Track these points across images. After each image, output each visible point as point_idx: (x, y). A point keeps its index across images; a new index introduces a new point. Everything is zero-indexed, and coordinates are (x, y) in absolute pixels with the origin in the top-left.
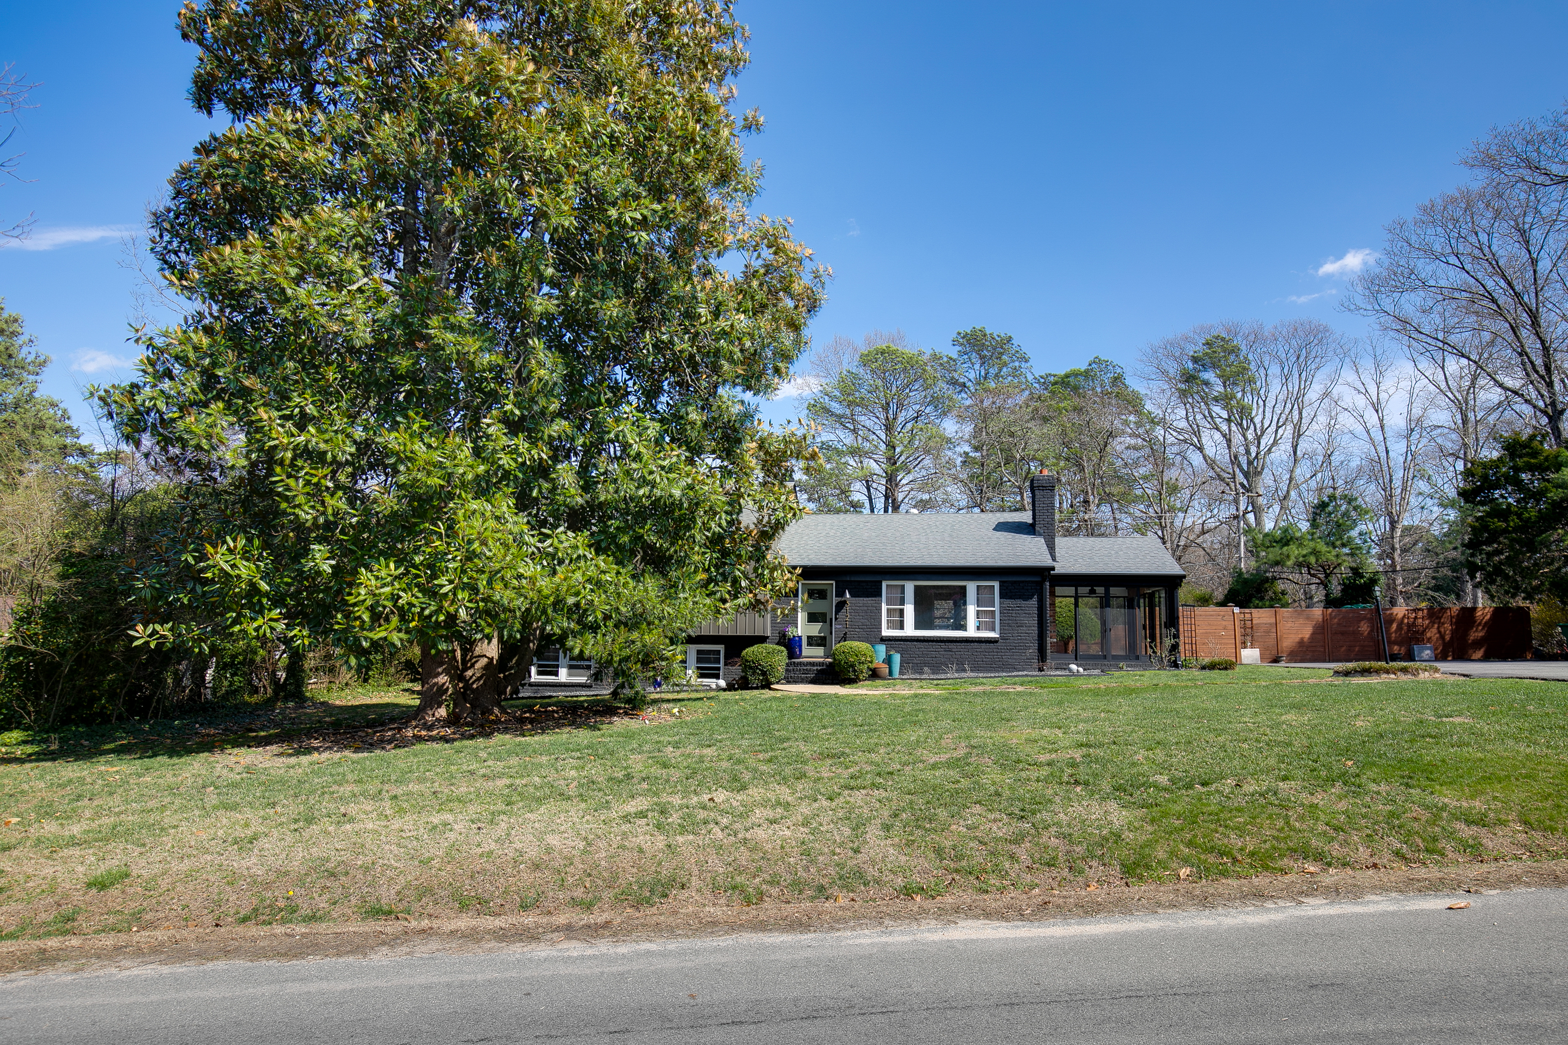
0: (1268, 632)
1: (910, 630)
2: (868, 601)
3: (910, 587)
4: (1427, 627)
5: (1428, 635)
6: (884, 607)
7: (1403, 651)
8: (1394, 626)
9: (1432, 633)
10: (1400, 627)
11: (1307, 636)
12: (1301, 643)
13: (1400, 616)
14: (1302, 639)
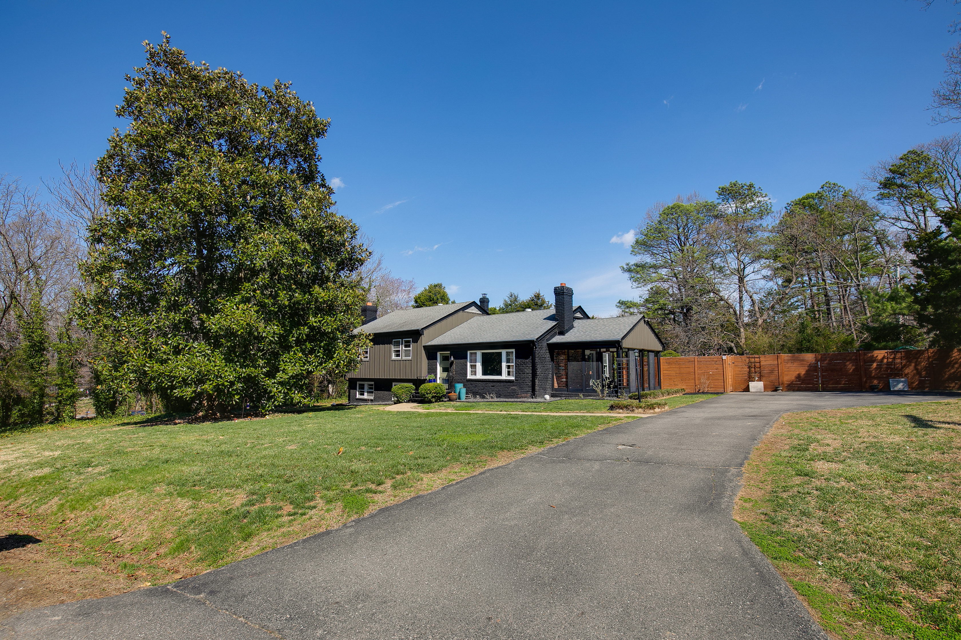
0: (772, 372)
1: (479, 375)
2: (462, 361)
3: (479, 353)
4: (905, 366)
5: (906, 371)
6: (469, 364)
7: (881, 386)
8: (875, 365)
9: (909, 370)
10: (879, 367)
11: (803, 373)
12: (799, 377)
13: (880, 357)
14: (799, 374)
